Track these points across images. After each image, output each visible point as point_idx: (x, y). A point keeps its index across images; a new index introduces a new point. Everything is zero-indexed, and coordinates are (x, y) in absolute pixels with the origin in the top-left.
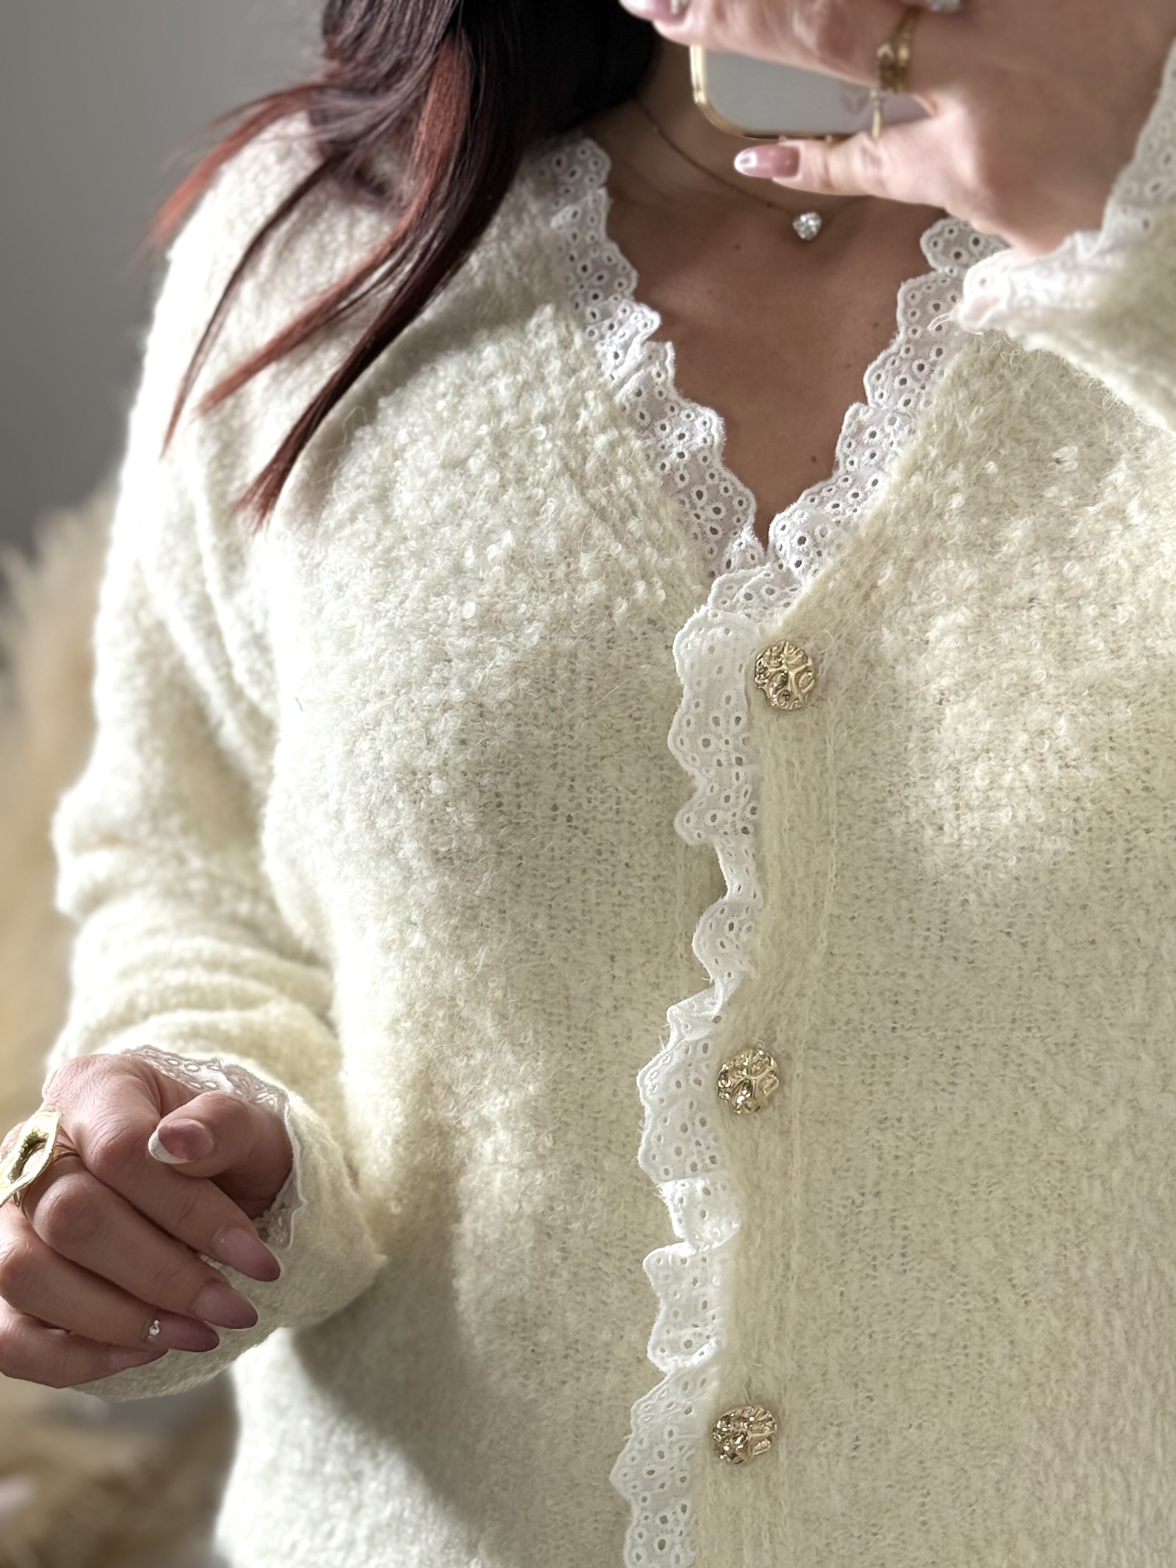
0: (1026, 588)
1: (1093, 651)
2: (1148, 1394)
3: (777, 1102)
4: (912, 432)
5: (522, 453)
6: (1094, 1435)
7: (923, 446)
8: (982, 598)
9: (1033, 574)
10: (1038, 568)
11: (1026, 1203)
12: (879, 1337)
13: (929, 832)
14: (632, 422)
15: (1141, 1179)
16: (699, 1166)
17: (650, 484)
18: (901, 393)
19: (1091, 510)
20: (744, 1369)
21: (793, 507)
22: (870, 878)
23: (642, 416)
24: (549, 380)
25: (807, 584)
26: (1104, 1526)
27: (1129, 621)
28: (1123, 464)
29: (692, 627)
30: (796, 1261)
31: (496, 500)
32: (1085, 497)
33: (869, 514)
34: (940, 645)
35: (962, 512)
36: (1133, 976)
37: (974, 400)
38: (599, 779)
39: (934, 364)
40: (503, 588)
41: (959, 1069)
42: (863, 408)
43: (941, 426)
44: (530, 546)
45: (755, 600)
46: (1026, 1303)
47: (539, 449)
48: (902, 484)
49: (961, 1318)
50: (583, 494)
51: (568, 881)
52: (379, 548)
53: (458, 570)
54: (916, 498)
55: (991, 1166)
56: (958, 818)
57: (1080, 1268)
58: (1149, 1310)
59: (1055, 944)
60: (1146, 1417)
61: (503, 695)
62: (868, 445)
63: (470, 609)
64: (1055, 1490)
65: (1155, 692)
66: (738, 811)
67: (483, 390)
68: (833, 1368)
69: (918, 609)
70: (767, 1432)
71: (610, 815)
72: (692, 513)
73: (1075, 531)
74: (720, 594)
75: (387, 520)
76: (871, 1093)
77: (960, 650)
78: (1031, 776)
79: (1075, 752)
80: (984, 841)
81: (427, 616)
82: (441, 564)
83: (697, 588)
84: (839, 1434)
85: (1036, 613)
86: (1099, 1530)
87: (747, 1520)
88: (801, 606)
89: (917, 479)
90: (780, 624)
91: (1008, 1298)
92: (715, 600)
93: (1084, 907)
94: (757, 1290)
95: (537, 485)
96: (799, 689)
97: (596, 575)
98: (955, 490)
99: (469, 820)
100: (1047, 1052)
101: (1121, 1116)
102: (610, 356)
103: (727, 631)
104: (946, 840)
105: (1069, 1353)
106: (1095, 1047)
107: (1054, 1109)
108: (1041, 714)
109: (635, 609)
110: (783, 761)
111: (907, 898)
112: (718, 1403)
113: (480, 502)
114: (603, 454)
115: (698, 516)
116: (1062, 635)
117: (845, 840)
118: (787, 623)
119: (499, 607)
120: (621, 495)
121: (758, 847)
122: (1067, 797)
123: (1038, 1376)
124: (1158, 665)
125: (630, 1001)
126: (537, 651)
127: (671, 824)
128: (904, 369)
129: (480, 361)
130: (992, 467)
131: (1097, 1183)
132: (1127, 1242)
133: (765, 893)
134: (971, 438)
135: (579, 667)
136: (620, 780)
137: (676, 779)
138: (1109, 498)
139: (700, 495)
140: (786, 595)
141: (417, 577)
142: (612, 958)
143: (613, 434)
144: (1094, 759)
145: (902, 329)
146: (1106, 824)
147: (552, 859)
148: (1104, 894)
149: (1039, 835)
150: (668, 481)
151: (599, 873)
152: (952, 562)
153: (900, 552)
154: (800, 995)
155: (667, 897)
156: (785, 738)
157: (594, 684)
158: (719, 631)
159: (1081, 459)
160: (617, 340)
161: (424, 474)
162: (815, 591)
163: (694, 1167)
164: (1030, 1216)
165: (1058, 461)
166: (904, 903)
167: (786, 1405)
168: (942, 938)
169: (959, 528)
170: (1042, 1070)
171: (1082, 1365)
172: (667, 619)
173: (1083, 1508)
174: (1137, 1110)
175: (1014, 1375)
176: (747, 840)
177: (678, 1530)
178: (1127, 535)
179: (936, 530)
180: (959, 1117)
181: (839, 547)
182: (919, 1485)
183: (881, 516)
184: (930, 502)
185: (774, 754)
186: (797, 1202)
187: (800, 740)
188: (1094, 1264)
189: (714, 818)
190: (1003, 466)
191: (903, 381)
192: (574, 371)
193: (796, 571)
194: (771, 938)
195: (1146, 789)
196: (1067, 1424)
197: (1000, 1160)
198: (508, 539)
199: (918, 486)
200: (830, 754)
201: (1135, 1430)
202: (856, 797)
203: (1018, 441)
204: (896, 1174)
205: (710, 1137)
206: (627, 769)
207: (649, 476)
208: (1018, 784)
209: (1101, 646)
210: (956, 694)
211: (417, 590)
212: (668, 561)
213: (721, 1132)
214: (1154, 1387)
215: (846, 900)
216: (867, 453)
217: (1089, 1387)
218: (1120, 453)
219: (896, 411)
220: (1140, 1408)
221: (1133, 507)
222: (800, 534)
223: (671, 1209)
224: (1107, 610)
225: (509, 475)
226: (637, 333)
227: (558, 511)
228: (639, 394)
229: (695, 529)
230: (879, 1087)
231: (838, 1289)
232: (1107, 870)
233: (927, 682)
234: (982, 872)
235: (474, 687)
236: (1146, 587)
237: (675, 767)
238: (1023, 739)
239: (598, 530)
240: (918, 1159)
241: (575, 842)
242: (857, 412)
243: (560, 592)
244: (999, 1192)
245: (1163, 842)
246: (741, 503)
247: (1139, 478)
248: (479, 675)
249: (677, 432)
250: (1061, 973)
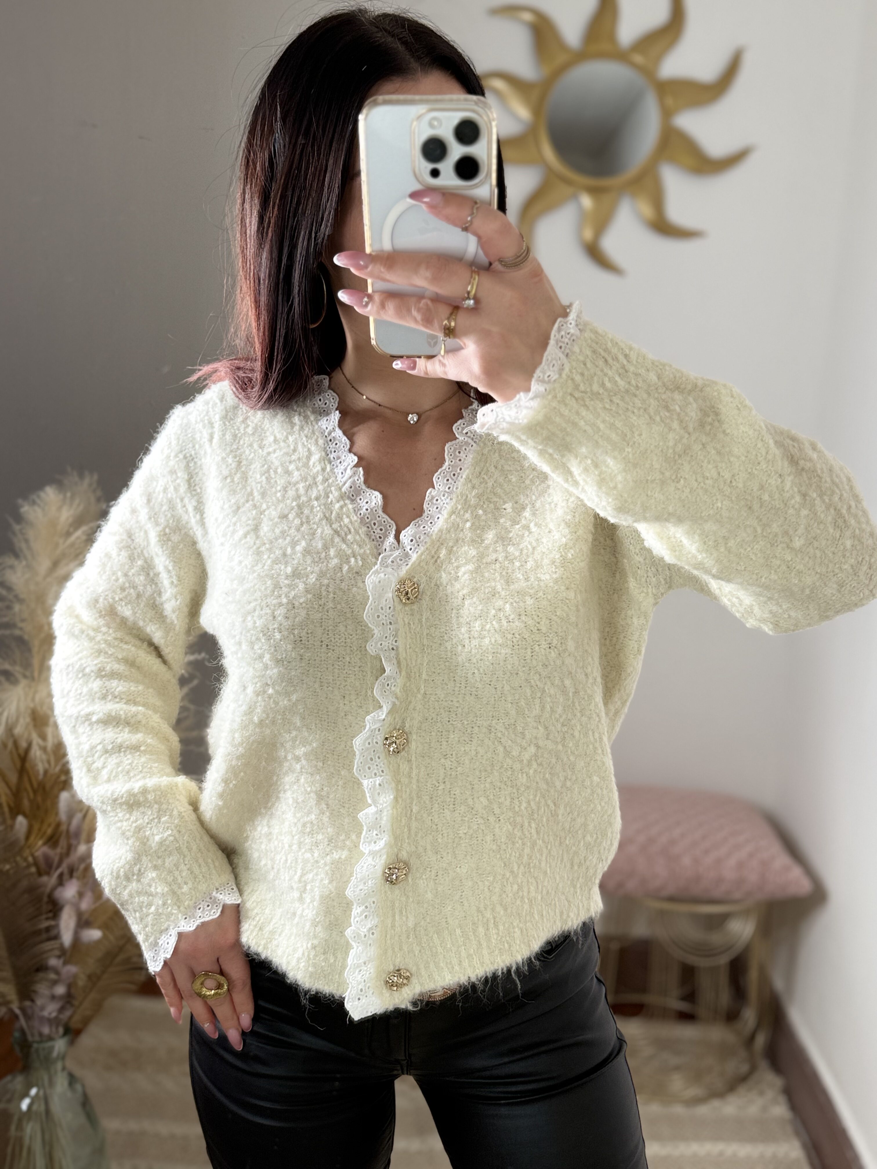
0: (494, 556)
1: (518, 579)
2: (544, 850)
3: (406, 749)
4: (451, 499)
5: (309, 512)
6: (525, 867)
7: (455, 504)
8: (478, 560)
9: (497, 551)
10: (498, 549)
11: (499, 784)
12: (446, 835)
13: (460, 648)
14: (349, 498)
15: (540, 772)
16: (378, 774)
17: (356, 521)
18: (447, 484)
19: (517, 527)
20: (396, 850)
21: (408, 528)
22: (439, 665)
23: (353, 496)
24: (318, 484)
25: (414, 557)
26: (528, 899)
27: (531, 567)
28: (528, 509)
29: (372, 573)
30: (415, 809)
31: (299, 529)
32: (515, 522)
33: (436, 530)
34: (463, 578)
35: (470, 528)
36: (535, 698)
37: (473, 487)
38: (338, 631)
39: (459, 474)
40: (302, 561)
41: (473, 735)
42: (433, 490)
43: (462, 497)
44: (312, 546)
45: (395, 563)
46: (499, 820)
47: (315, 510)
48: (448, 519)
49: (475, 827)
50: (331, 526)
51: (327, 669)
52: (255, 547)
53: (285, 555)
54: (453, 524)
55: (486, 771)
56: (470, 642)
57: (519, 807)
58: (545, 820)
59: (507, 688)
60: (544, 858)
61: (302, 600)
62: (436, 504)
63: (289, 570)
64: (510, 888)
65: (541, 594)
66: (390, 642)
67: (294, 489)
68: (429, 847)
69: (455, 565)
70: (404, 872)
71: (343, 644)
72: (372, 531)
73: (511, 535)
74: (382, 560)
75: (257, 537)
76: (441, 745)
77: (470, 580)
78: (496, 626)
79: (512, 616)
80: (480, 650)
81: (273, 572)
82: (278, 552)
83: (374, 560)
84: (431, 871)
85: (498, 565)
86: (527, 901)
87: (397, 905)
88: (412, 565)
89: (453, 517)
90: (405, 572)
91: (492, 819)
92: (380, 563)
93: (517, 674)
94: (401, 821)
95: (314, 523)
96: (413, 596)
97: (336, 556)
98: (468, 521)
99: (290, 647)
100: (506, 728)
101: (532, 749)
102: (340, 474)
103: (385, 575)
104: (466, 650)
105: (515, 838)
106: (522, 725)
107: (508, 749)
108: (500, 603)
109: (350, 569)
110: (406, 623)
111: (452, 672)
112: (386, 863)
113: (293, 531)
114: (338, 511)
115: (374, 532)
116: (507, 573)
117: (429, 651)
118: (407, 572)
119: (300, 568)
120: (345, 525)
121: (397, 655)
122: (509, 633)
123: (504, 847)
124: (542, 584)
125: (351, 713)
126: (314, 584)
127: (365, 647)
128: (448, 475)
129: (293, 477)
130: (481, 512)
131: (524, 775)
132: (535, 796)
133: (400, 672)
134: (473, 502)
135: (330, 590)
136: (346, 631)
137: (367, 630)
138: (524, 522)
139: (375, 524)
140: (406, 561)
141: (269, 557)
142: (344, 697)
143: (342, 503)
144: (519, 619)
145: (447, 461)
146: (524, 643)
147: (321, 661)
148: (524, 669)
149: (500, 647)
150: (362, 519)
151: (339, 665)
152: (467, 548)
153: (448, 544)
154: (414, 709)
155: (364, 674)
156: (407, 614)
157: (336, 596)
158: (382, 575)
159: (513, 508)
160: (343, 467)
161: (271, 520)
162: (417, 559)
163: (375, 774)
164: (500, 788)
165: (505, 509)
166: (451, 674)
167: (411, 861)
168: (466, 687)
169: (468, 535)
170: (503, 735)
171: (520, 842)
172: (363, 572)
173: (521, 894)
174: (538, 747)
175: (494, 847)
176: (394, 652)
177: (371, 911)
178: (530, 536)
179: (461, 536)
180: (474, 753)
181: (425, 542)
182: (460, 888)
183: (441, 531)
184: (458, 525)
185: (404, 621)
186: (414, 787)
187: (412, 615)
188: (524, 805)
189: (381, 644)
190: (485, 511)
191: (448, 480)
192: (327, 480)
193: (410, 552)
194: (403, 688)
195: (538, 630)
196: (515, 864)
197: (489, 769)
198: (303, 543)
199: (454, 519)
200: (424, 620)
201: (540, 863)
202: (433, 635)
203: (490, 502)
204: (451, 775)
205: (382, 763)
206: (348, 627)
207: (355, 518)
208: (492, 628)
209: (521, 577)
210: (469, 596)
211: (269, 562)
212: (362, 550)
213: (385, 761)
214: (547, 847)
215: (430, 674)
216: (435, 507)
217: (523, 850)
218: (527, 505)
219: (445, 491)
220: (542, 855)
221: (532, 525)
222: (410, 539)
223: (367, 792)
224: (523, 563)
225: (304, 520)
226: (349, 464)
227: (322, 533)
228: (351, 487)
229: (373, 537)
230: (445, 743)
231: (430, 818)
232: (525, 660)
233: (458, 592)
234: (480, 662)
235: (291, 598)
236: (537, 556)
237: (366, 626)
238: (493, 612)
239: (337, 540)
240: (459, 769)
241: (330, 654)
242: (431, 492)
243: (323, 563)
244: (489, 780)
245: (545, 649)
246: (390, 526)
247: (534, 514)
248: (293, 593)
249: (365, 501)
250: (509, 699)
